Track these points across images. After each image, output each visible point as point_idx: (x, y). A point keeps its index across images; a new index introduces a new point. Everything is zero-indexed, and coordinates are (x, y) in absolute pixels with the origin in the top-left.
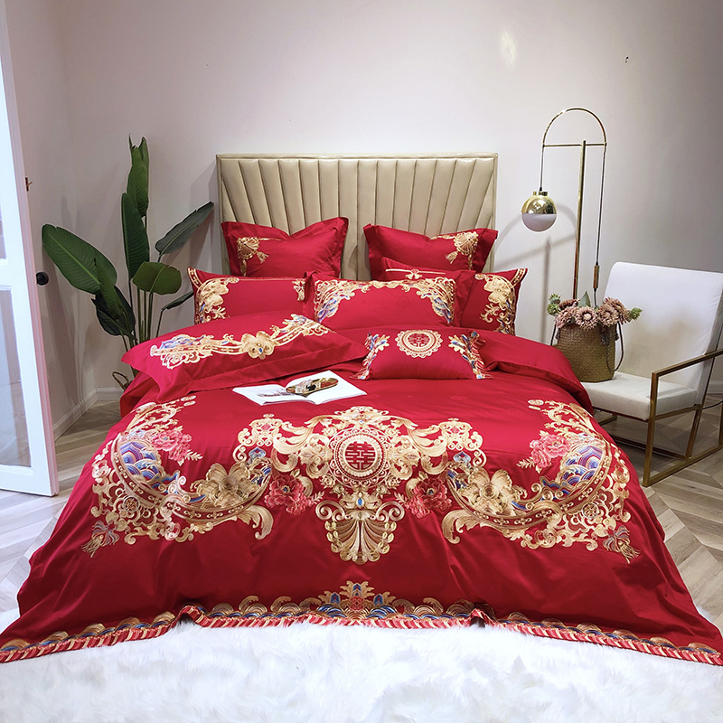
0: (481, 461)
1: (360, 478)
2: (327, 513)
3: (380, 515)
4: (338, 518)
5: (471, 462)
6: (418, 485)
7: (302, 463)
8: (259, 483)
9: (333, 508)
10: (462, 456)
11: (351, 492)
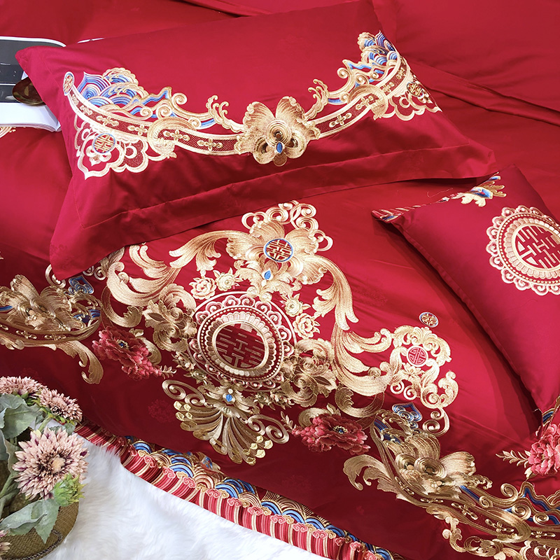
0: (438, 427)
1: (233, 375)
2: (179, 393)
3: (254, 423)
4: (193, 402)
5: (420, 424)
6: (321, 416)
7: (147, 325)
8: (85, 321)
9: (188, 392)
10: (410, 409)
11: (217, 384)
